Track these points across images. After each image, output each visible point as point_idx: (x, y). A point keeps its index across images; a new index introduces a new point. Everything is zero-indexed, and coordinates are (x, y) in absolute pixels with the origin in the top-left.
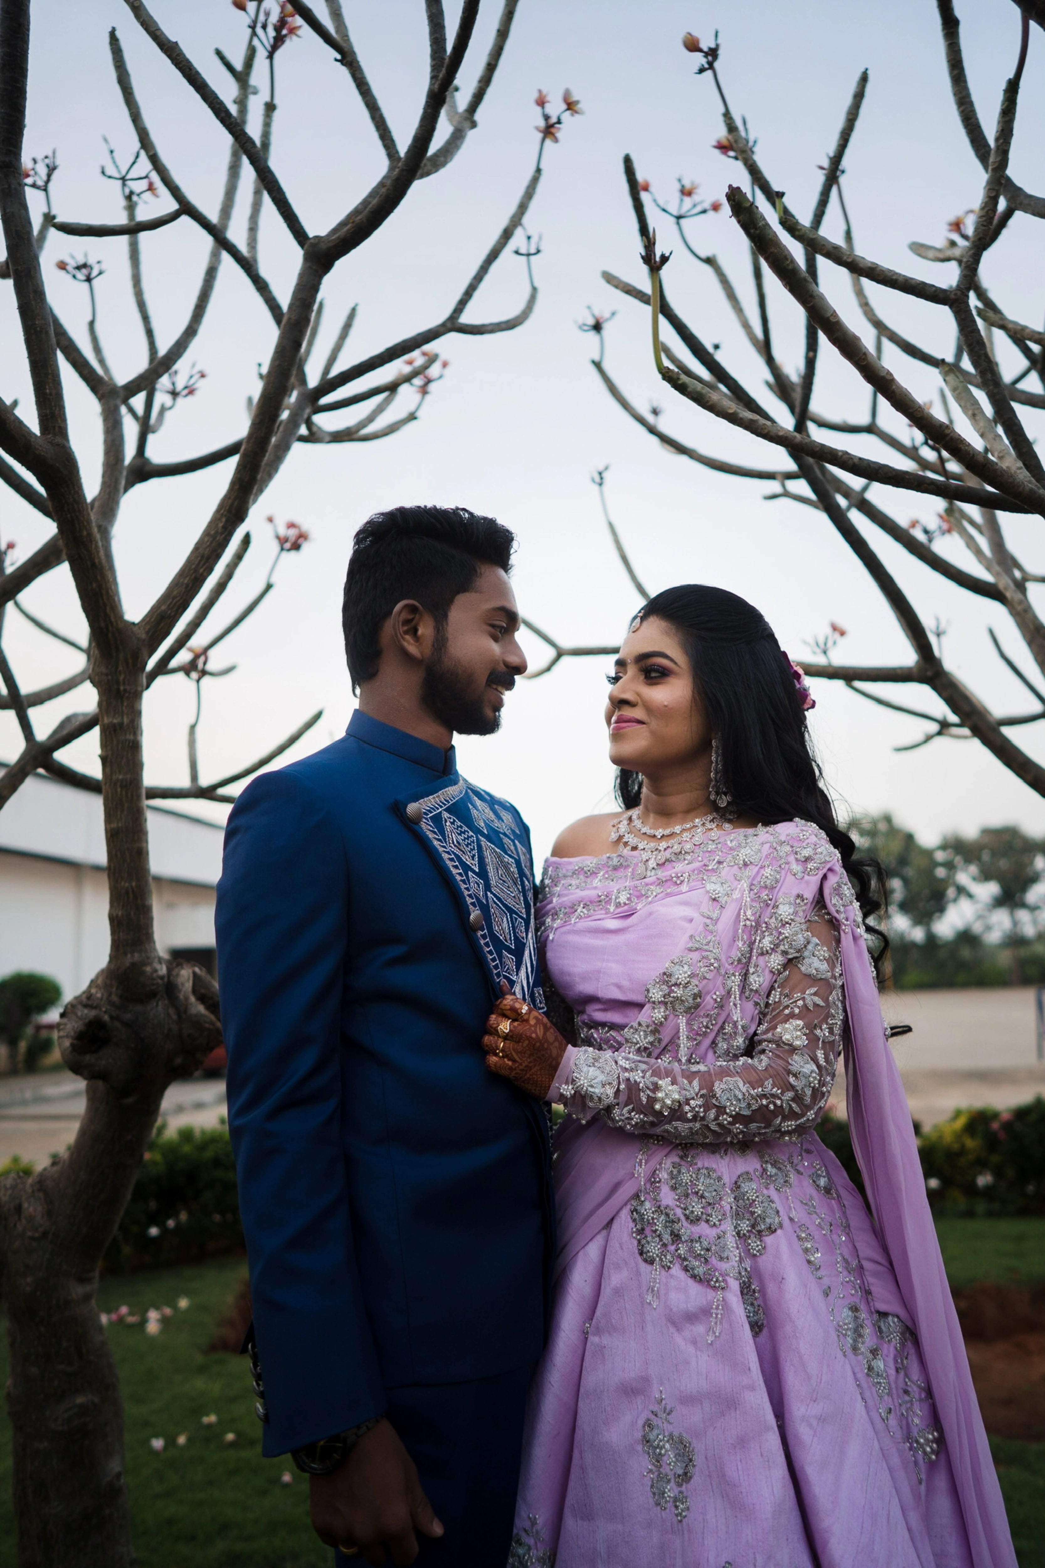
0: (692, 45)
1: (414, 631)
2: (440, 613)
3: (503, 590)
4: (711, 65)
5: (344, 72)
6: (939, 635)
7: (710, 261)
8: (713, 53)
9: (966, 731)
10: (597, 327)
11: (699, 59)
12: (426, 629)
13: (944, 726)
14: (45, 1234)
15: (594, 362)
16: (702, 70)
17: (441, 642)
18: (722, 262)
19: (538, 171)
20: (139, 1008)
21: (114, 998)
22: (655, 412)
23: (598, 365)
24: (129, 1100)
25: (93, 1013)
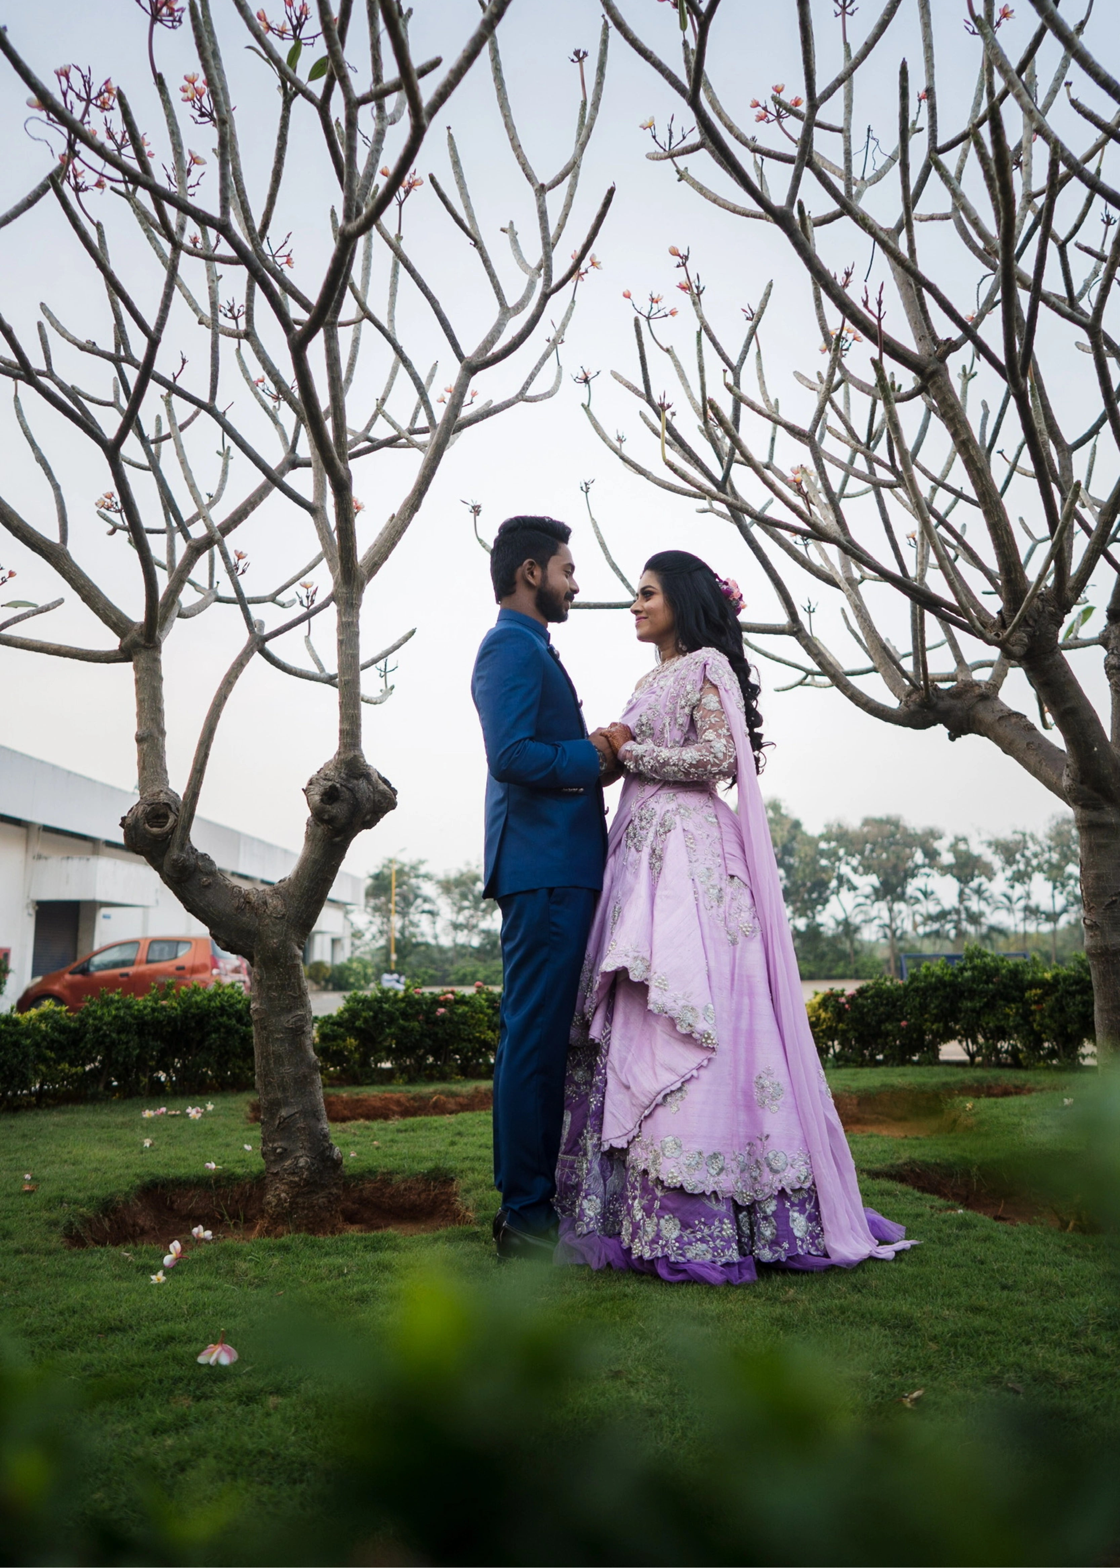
0: (674, 253)
1: (532, 574)
2: (544, 565)
3: (568, 554)
4: (684, 265)
5: (475, 251)
6: (810, 611)
7: (667, 351)
8: (687, 258)
9: (826, 680)
10: (586, 381)
11: (678, 260)
12: (537, 572)
13: (809, 673)
14: (284, 915)
15: (583, 405)
16: (678, 266)
17: (545, 578)
18: (677, 352)
19: (573, 301)
20: (355, 782)
21: (343, 775)
22: (620, 440)
23: (586, 408)
24: (337, 839)
25: (330, 783)
